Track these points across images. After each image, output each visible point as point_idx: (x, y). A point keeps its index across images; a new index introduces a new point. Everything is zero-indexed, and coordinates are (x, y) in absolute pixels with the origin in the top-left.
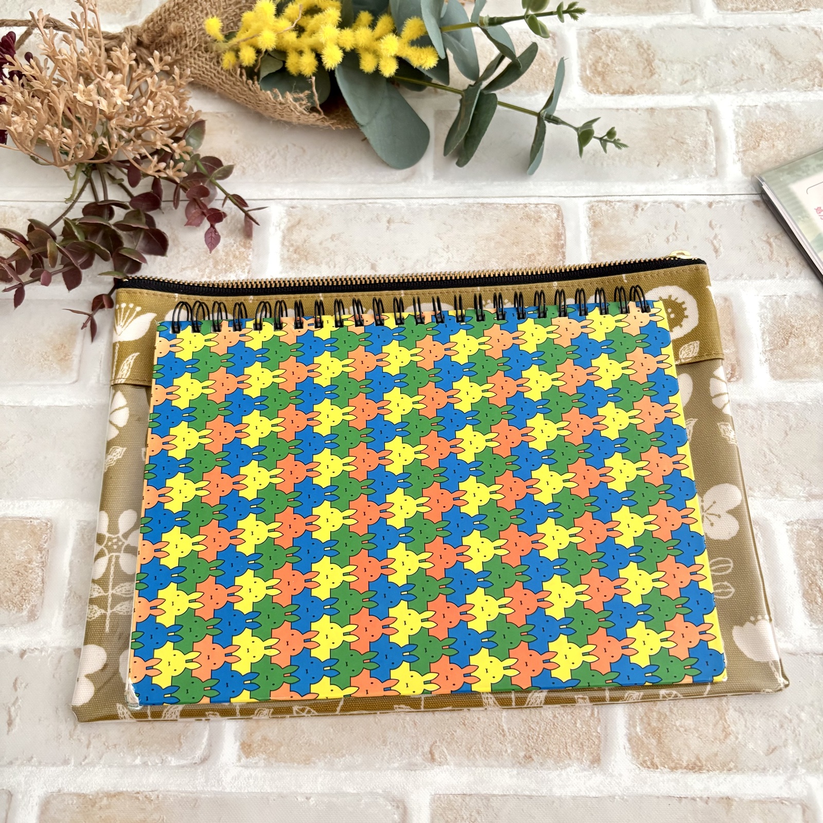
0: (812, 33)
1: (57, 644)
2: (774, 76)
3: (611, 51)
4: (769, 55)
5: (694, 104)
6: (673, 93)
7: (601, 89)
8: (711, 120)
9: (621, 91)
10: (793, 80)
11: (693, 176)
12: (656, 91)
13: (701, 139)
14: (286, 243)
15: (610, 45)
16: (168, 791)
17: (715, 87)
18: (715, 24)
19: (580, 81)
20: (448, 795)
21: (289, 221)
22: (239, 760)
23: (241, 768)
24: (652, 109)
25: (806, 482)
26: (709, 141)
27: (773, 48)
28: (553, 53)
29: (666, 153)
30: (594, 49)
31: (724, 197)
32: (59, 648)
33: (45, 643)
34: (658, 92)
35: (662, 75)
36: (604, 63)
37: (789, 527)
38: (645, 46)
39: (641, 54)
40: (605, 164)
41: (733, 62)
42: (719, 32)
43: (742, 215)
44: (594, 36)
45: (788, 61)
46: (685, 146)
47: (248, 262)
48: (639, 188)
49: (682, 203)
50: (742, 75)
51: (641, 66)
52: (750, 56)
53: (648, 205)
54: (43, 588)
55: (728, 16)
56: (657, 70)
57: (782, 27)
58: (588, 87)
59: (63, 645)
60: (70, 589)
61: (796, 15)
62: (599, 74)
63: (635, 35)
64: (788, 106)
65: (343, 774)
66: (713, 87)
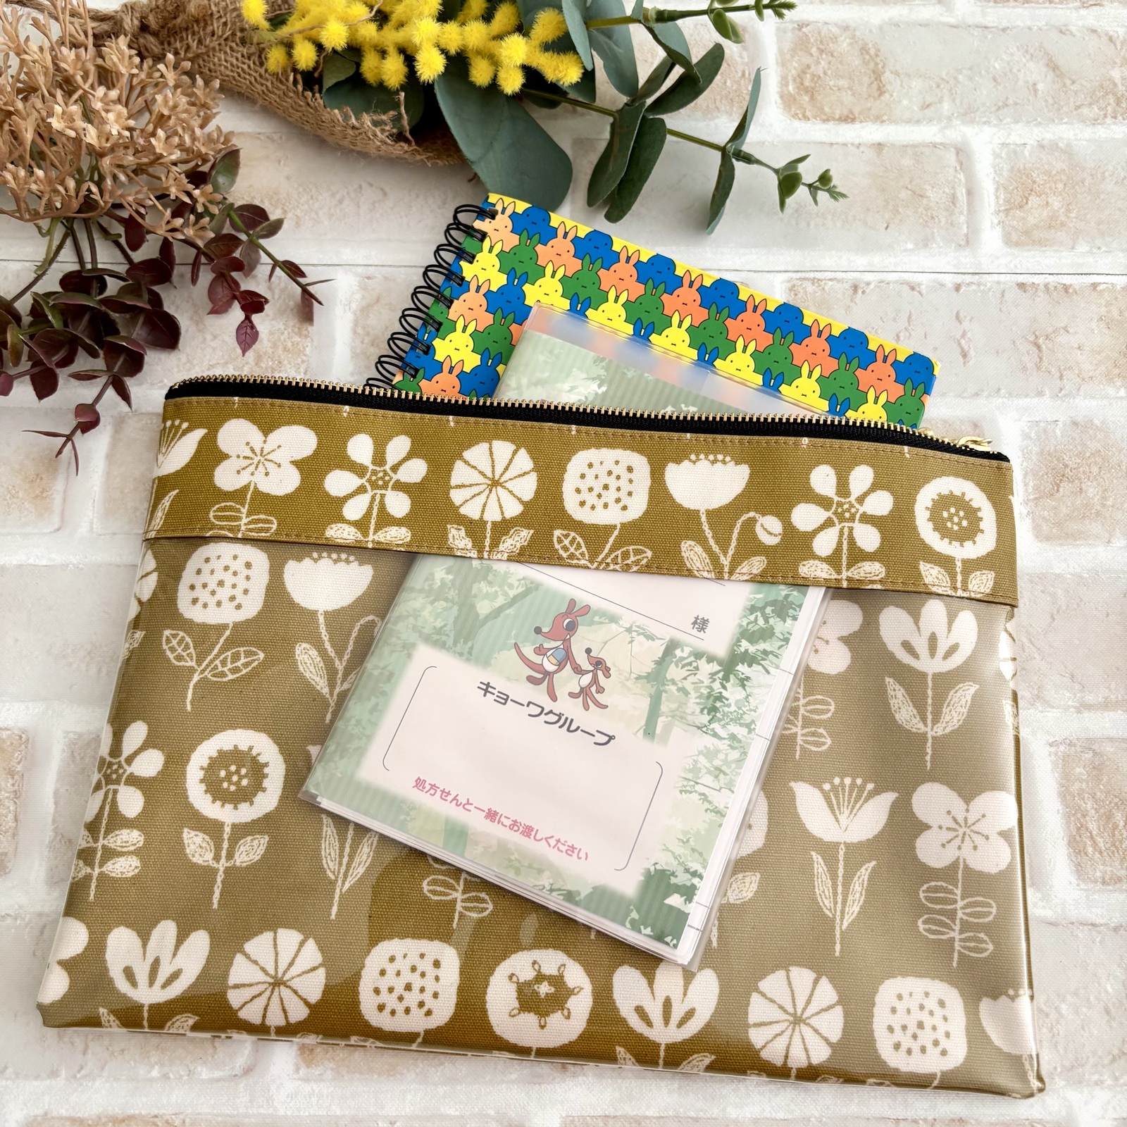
0: (1105, 39)
1: (38, 908)
2: (1051, 101)
3: (824, 56)
4: (1045, 69)
5: (938, 139)
6: (909, 121)
7: (808, 113)
8: (961, 164)
9: (837, 117)
10: (1077, 108)
11: (934, 245)
12: (885, 118)
13: (947, 190)
14: (360, 330)
15: (821, 47)
16: (199, 1114)
17: (968, 114)
18: (970, 21)
19: (779, 101)
20: (584, 1117)
21: (364, 297)
22: (297, 1070)
23: (300, 1082)
24: (879, 144)
25: (1077, 686)
26: (959, 194)
27: (1050, 60)
28: (741, 57)
29: (897, 211)
30: (800, 53)
31: (977, 276)
32: (40, 915)
33: (21, 907)
34: (889, 119)
35: (895, 94)
36: (813, 75)
37: (1053, 749)
38: (872, 52)
39: (866, 63)
40: (812, 225)
41: (995, 79)
42: (976, 34)
43: (1001, 303)
44: (800, 34)
45: (1070, 79)
46: (925, 201)
47: (305, 358)
48: (861, 261)
49: (919, 285)
50: (1007, 98)
51: (866, 80)
52: (1019, 71)
53: (872, 286)
54: (16, 828)
55: (989, 10)
56: (888, 87)
57: (1064, 29)
58: (790, 109)
59: (46, 909)
60: (55, 830)
61: (1083, 12)
62: (807, 90)
63: (858, 33)
64: (1068, 145)
65: (441, 1090)
66: (965, 114)
